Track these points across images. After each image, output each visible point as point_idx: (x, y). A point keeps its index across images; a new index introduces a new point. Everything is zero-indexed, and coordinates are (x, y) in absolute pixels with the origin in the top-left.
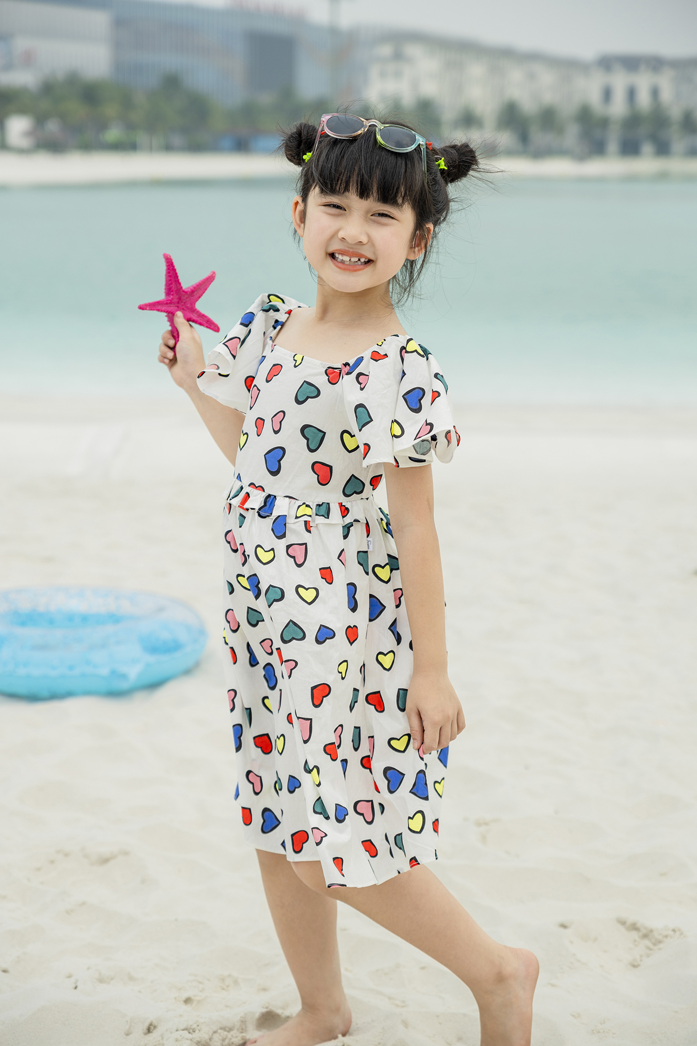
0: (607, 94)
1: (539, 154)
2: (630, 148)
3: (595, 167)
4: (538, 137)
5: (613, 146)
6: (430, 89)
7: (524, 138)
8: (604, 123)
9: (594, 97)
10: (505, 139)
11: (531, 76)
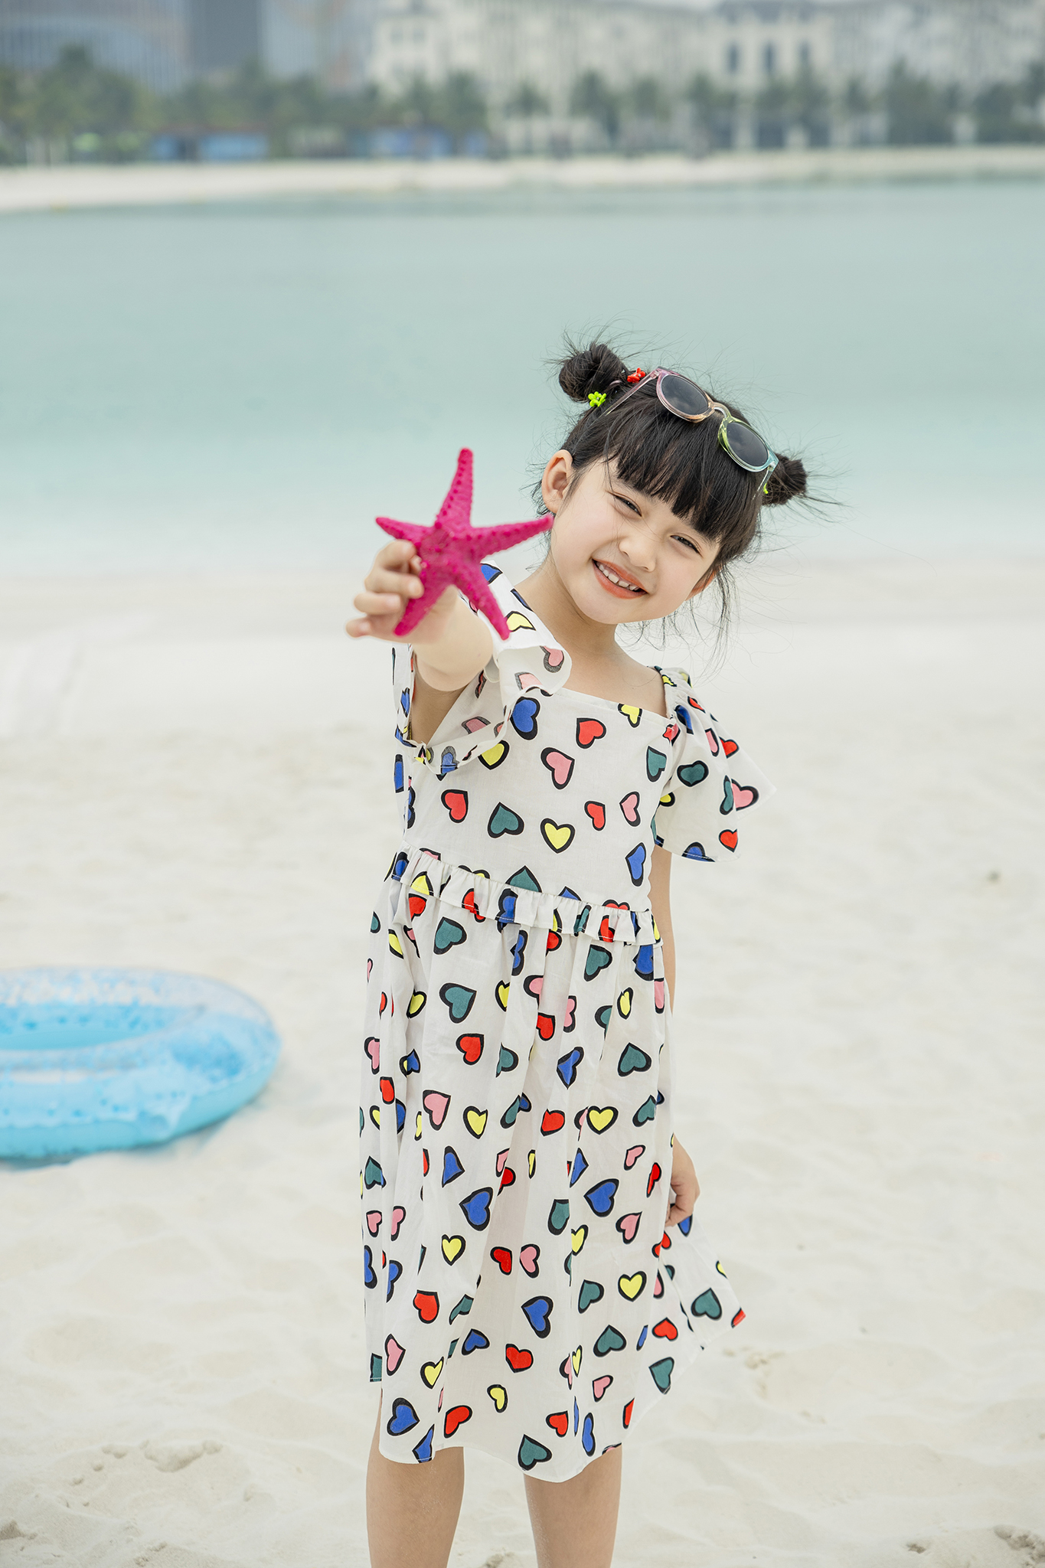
0: (733, 58)
1: (635, 151)
2: (770, 138)
3: (720, 168)
4: (633, 125)
5: (744, 135)
6: (467, 57)
7: (612, 127)
8: (731, 100)
9: (714, 63)
10: (582, 129)
11: (619, 33)
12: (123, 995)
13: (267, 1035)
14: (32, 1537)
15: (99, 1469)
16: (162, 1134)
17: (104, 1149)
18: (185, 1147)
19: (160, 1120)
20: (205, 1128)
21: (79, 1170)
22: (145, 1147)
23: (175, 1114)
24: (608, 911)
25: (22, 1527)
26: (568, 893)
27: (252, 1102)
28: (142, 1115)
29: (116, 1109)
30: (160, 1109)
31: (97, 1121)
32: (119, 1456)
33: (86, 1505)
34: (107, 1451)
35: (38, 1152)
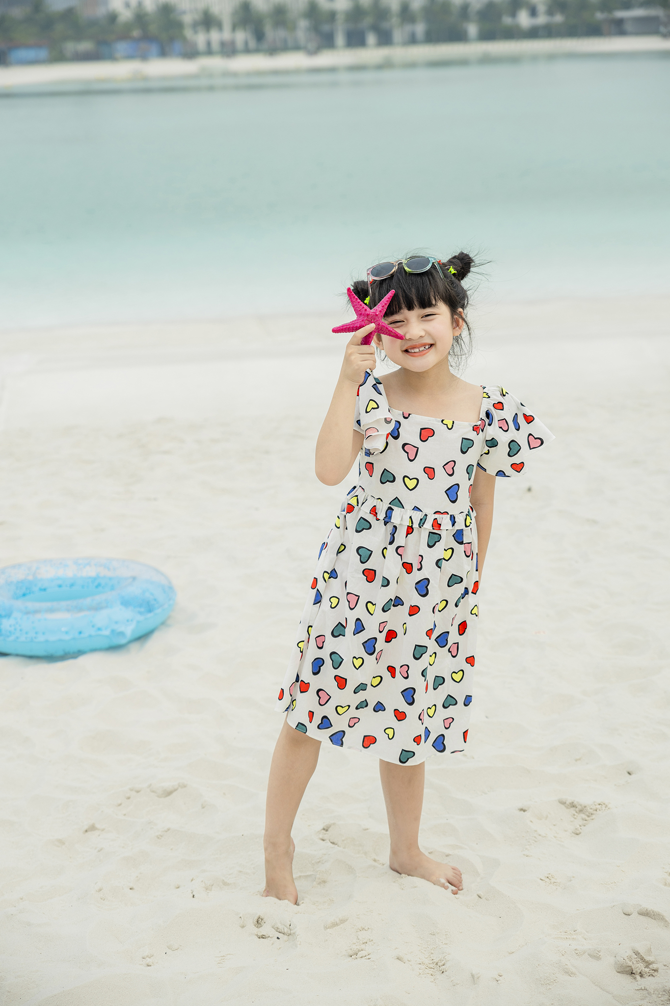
12: (90, 572)
13: (169, 590)
14: (103, 830)
15: (129, 798)
16: (123, 641)
17: (94, 650)
18: (134, 647)
19: (122, 634)
20: (143, 637)
21: (82, 660)
22: (114, 648)
23: (129, 631)
24: (437, 516)
25: (97, 826)
26: (416, 508)
27: (163, 623)
28: (113, 631)
29: (99, 629)
30: (121, 628)
31: (90, 636)
32: (138, 792)
33: (125, 815)
34: (131, 790)
35: (60, 653)
